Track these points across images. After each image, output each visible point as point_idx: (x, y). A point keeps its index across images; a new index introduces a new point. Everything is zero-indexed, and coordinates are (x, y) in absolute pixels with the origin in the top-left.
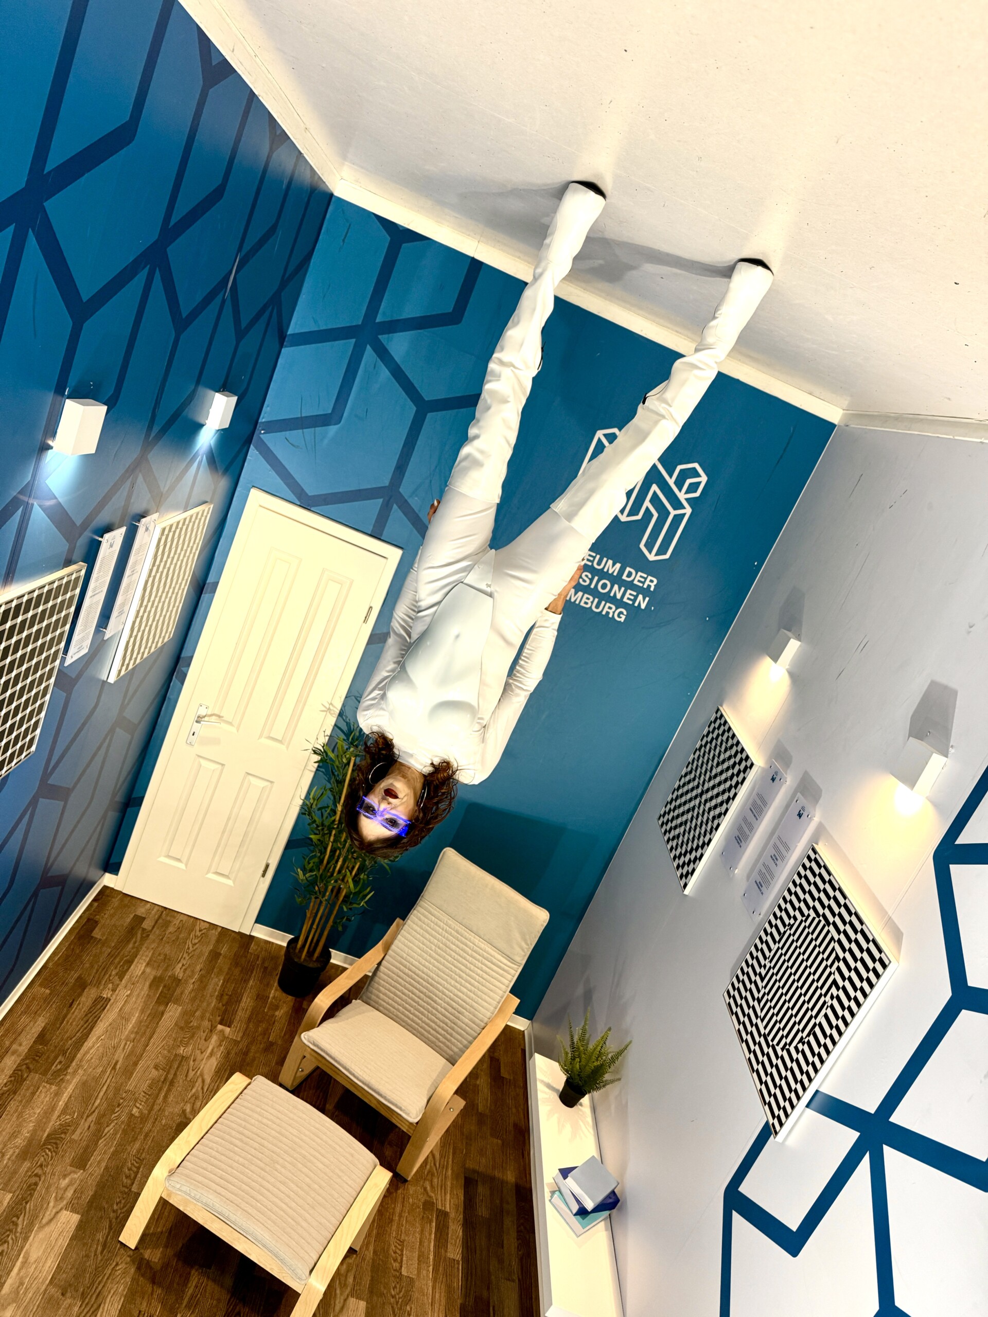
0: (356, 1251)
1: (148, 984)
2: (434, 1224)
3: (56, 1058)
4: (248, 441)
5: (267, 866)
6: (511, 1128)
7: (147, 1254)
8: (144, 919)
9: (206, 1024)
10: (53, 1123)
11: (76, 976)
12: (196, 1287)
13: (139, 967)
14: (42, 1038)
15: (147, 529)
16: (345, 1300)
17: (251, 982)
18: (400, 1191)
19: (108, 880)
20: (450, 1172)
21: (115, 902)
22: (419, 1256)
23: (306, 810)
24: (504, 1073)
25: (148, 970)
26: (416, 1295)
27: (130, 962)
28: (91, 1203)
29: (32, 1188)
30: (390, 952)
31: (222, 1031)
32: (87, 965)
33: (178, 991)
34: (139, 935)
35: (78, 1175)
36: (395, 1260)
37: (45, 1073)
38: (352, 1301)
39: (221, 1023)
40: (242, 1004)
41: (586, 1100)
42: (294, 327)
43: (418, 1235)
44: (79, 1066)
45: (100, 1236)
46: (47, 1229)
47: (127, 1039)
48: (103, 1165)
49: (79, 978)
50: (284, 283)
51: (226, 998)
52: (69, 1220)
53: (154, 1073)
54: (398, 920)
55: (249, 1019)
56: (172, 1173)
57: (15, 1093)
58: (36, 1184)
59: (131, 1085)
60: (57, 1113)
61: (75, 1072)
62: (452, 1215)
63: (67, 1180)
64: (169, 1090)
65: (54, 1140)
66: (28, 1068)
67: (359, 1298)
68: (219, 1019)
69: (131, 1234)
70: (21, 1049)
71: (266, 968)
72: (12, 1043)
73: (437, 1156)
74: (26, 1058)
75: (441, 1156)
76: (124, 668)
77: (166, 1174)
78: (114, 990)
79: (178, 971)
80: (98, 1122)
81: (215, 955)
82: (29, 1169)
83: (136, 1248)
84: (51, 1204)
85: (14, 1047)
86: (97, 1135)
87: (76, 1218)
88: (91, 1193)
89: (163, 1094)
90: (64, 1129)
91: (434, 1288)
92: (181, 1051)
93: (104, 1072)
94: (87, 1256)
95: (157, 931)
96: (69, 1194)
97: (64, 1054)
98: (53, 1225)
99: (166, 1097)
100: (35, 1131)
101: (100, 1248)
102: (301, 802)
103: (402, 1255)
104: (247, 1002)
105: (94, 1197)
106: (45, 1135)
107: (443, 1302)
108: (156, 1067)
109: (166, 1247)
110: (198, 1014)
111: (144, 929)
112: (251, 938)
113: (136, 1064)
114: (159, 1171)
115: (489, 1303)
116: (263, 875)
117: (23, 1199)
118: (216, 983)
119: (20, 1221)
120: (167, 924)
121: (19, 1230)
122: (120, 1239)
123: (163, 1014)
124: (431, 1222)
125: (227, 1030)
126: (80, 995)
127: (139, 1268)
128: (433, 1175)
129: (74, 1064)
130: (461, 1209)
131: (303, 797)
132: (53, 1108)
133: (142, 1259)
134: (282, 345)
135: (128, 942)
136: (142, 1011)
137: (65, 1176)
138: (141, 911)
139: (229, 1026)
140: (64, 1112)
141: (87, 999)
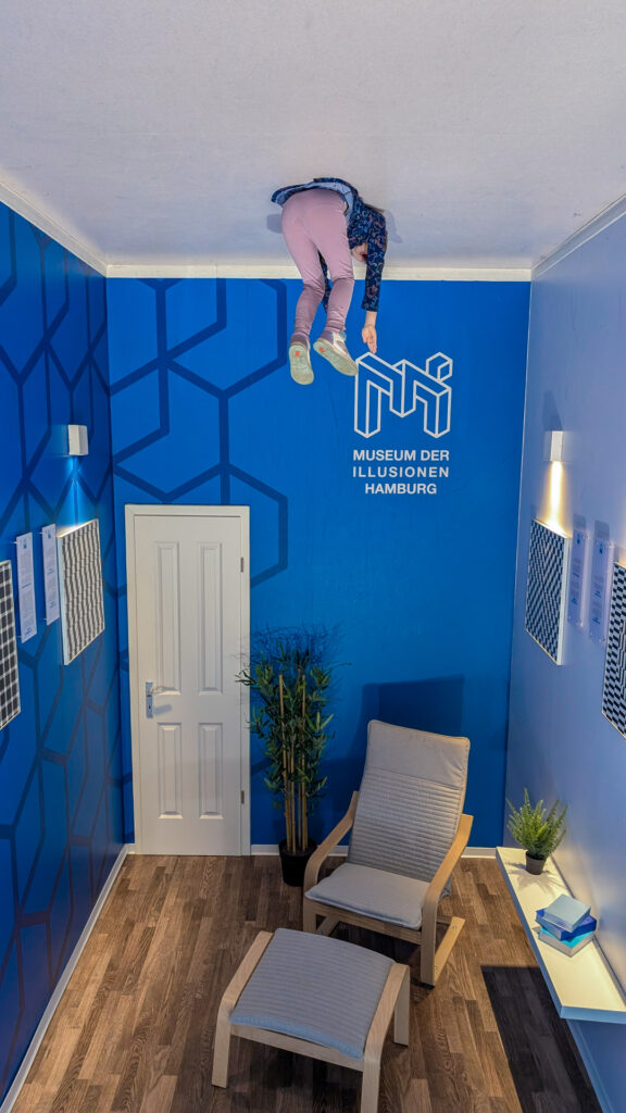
0: (406, 1046)
1: (181, 909)
2: (466, 1012)
3: (126, 977)
4: (110, 471)
5: (243, 793)
6: (510, 928)
7: (238, 1089)
8: (164, 868)
9: (235, 923)
10: (137, 1020)
11: (125, 919)
12: (283, 1102)
13: (170, 900)
14: (111, 966)
15: (50, 537)
16: (409, 1082)
17: (262, 887)
18: (430, 996)
19: (130, 849)
20: (468, 972)
21: (138, 863)
22: (461, 1037)
24: (492, 892)
25: (178, 900)
26: (467, 1064)
27: (163, 899)
28: (183, 1067)
29: (134, 1067)
30: (357, 818)
31: (249, 925)
32: (131, 910)
33: (206, 908)
34: (164, 879)
35: (167, 1049)
36: (442, 1044)
37: (121, 988)
38: (414, 1082)
39: (247, 919)
40: (260, 903)
43: (455, 1023)
44: (145, 978)
45: (197, 1086)
46: (154, 1091)
47: (177, 950)
48: (184, 1039)
49: (128, 919)
50: (91, 347)
51: (245, 902)
52: (169, 1082)
53: (205, 967)
54: (355, 792)
55: (269, 910)
56: (231, 1012)
57: (102, 1008)
58: (137, 1064)
59: (189, 979)
60: (138, 1013)
61: (143, 982)
62: (480, 1002)
63: (160, 1054)
64: (220, 976)
65: (141, 1031)
66: (107, 989)
67: (419, 1077)
68: (244, 917)
69: (220, 1076)
70: (98, 978)
71: (271, 874)
72: (90, 975)
73: (454, 964)
74: (103, 983)
75: (457, 963)
76: (73, 653)
77: (227, 1014)
78: (156, 921)
79: (202, 894)
80: (172, 1010)
81: (227, 877)
82: (128, 1055)
83: (228, 1087)
84: (153, 1073)
85: (92, 978)
86: (174, 1020)
87: (174, 1079)
88: (180, 1059)
89: (216, 979)
90: (147, 1022)
91: (481, 1056)
92: (221, 946)
93: (166, 976)
94: (191, 1102)
95: (177, 873)
96: (164, 1064)
97: (131, 971)
98: (158, 1087)
99: (219, 981)
100: (124, 1030)
101: (199, 1094)
102: (248, 725)
103: (446, 1039)
104: (263, 900)
105: (184, 1061)
106: (134, 1029)
107: (493, 1064)
108: (205, 962)
109: (251, 1080)
110: (226, 919)
111: (167, 875)
112: (252, 857)
113: (189, 964)
114: (222, 1016)
115: (532, 1057)
116: (243, 802)
117: (130, 1076)
118: (235, 894)
119: (132, 1091)
120: (183, 867)
121: (133, 1096)
122: (214, 1083)
123: (199, 926)
124: (463, 1010)
125: (253, 923)
126: (131, 931)
127: (234, 1099)
128: (454, 978)
129: (141, 977)
130: (487, 995)
131: (248, 720)
132: (134, 1011)
133: (235, 1093)
134: (109, 395)
135: (158, 886)
136: (183, 928)
137: (157, 1053)
138: (161, 863)
139: (254, 919)
140: (143, 1010)
141: (137, 932)
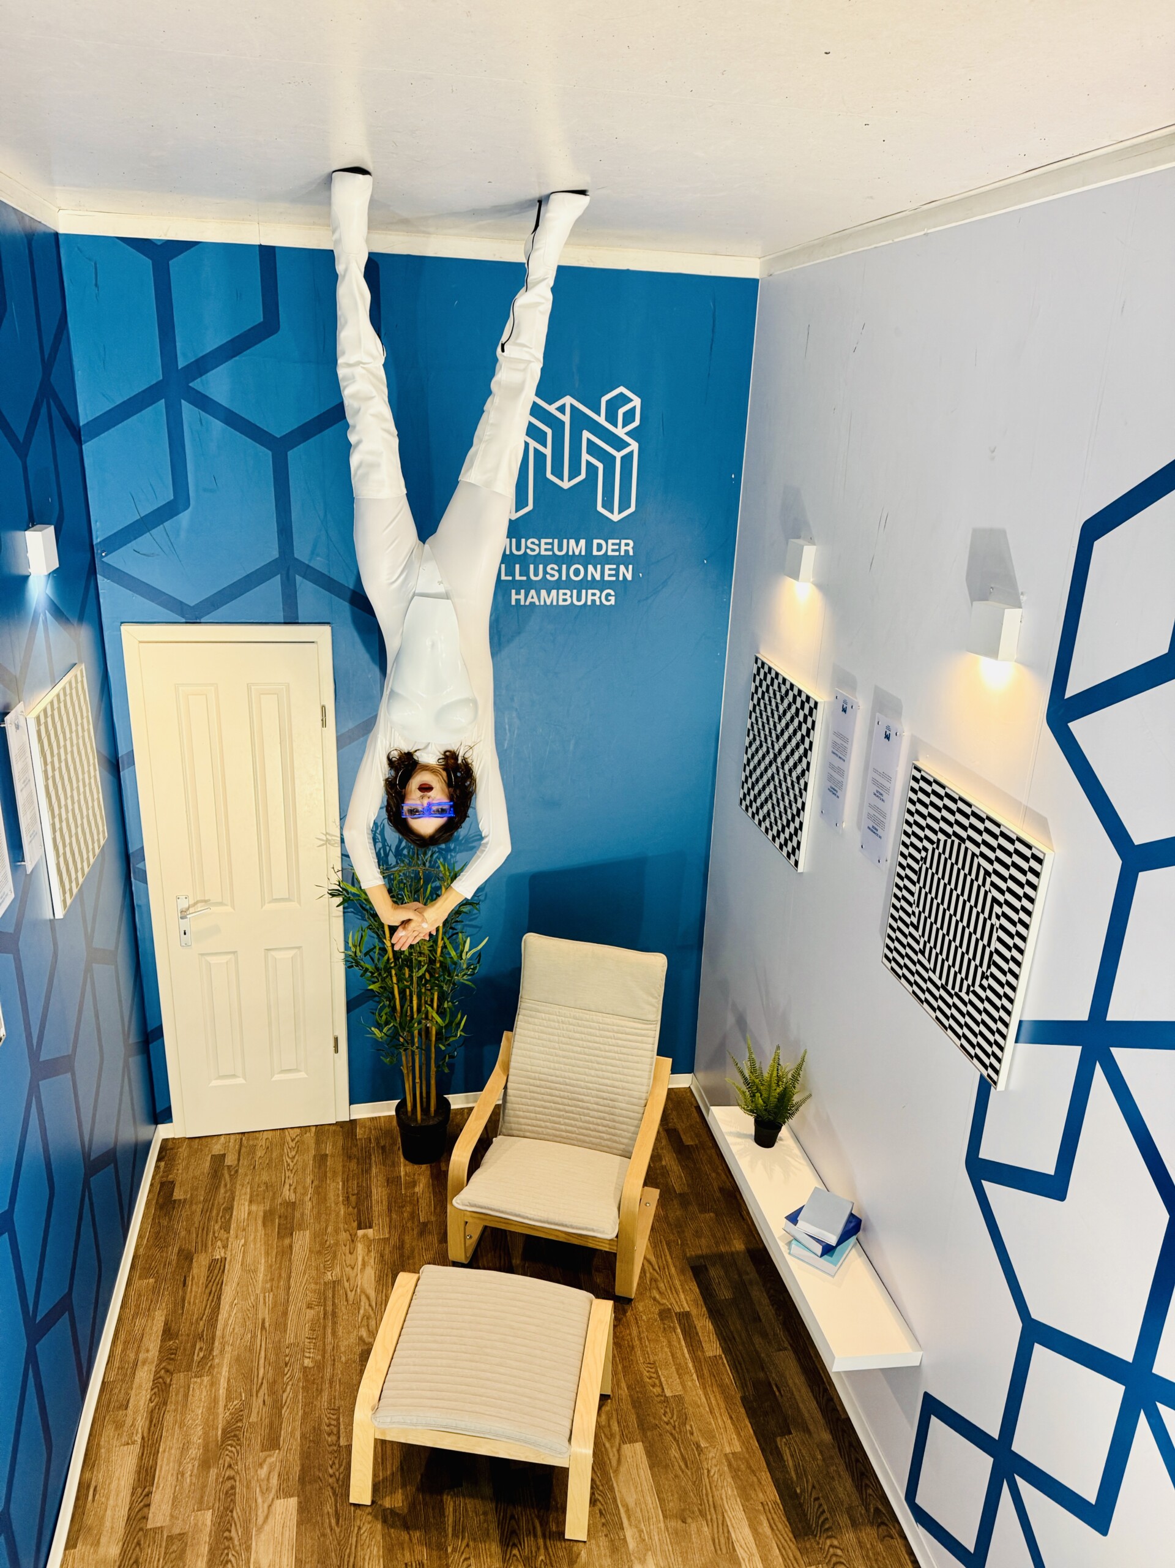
0: (609, 1396)
1: (260, 1222)
2: (679, 1330)
3: (194, 1346)
4: (92, 571)
5: (336, 1040)
6: (718, 1194)
7: (387, 1503)
8: (224, 1155)
9: (344, 1236)
10: (222, 1417)
11: (176, 1250)
12: (455, 1511)
13: (242, 1209)
14: (168, 1333)
15: (17, 727)
16: (619, 1451)
17: (374, 1170)
18: (629, 1314)
19: (164, 1131)
20: (673, 1270)
21: (183, 1151)
22: (677, 1370)
23: (351, 963)
24: (688, 1141)
25: (254, 1208)
26: (690, 1411)
27: (230, 1209)
28: (302, 1480)
29: (230, 1493)
30: (511, 1071)
31: (365, 1236)
32: (183, 1233)
33: (297, 1215)
34: (227, 1176)
35: (275, 1457)
36: (654, 1386)
37: (189, 1368)
38: (627, 1448)
39: (360, 1228)
40: (375, 1197)
41: (784, 1132)
42: (85, 415)
43: (667, 1350)
44: (223, 1345)
45: (329, 1508)
46: (267, 1528)
47: (264, 1291)
48: (298, 1434)
49: (180, 1251)
50: (47, 366)
51: (353, 1199)
52: (287, 1508)
53: (310, 1313)
54: (505, 1033)
55: (390, 1210)
56: (375, 1409)
57: (165, 1403)
58: (233, 1487)
59: (290, 1338)
60: (222, 1404)
61: (222, 1351)
62: (694, 1312)
63: (266, 1468)
64: (334, 1323)
65: (232, 1433)
66: (167, 1371)
67: (632, 1441)
68: (355, 1224)
69: (361, 1490)
70: (150, 1355)
71: (383, 1148)
72: (137, 1354)
73: (653, 1259)
74: (161, 1361)
75: (656, 1256)
76: (68, 895)
77: (370, 1413)
78: (225, 1247)
79: (287, 1194)
80: (272, 1392)
81: (321, 1159)
82: (218, 1475)
83: (373, 1502)
84: (260, 1500)
85: (142, 1356)
86: (277, 1407)
87: (293, 1502)
88: (297, 1469)
89: (329, 1331)
90: (237, 1417)
91: (706, 1395)
92: (329, 1276)
93: (254, 1337)
94: (324, 1535)
95: (244, 1162)
96: (274, 1481)
97: (201, 1337)
98: (270, 1521)
99: (334, 1333)
100: (206, 1434)
101: (333, 1521)
102: (342, 956)
103: (658, 1377)
104: (379, 1193)
105: (304, 1470)
106: (220, 1433)
107: (722, 1405)
108: (309, 1306)
109: (404, 1486)
110: (330, 1229)
111: (229, 1167)
112: (353, 1122)
113: (285, 1313)
114: (362, 1413)
115: (770, 1384)
116: (336, 1051)
117: (226, 1509)
118: (335, 1188)
119: (233, 1534)
120: (253, 1149)
121: (236, 1542)
122: (351, 1501)
123: (291, 1247)
124: (674, 1329)
125: (370, 1232)
126: (190, 1268)
127: (385, 1521)
128: (656, 1281)
129: (217, 1344)
130: (701, 1302)
131: (342, 949)
132: (215, 1400)
133: (385, 1510)
134: (80, 443)
135: (217, 1188)
136: (267, 1254)
137: (261, 1465)
138: (217, 1148)
139: (370, 1227)
140: (229, 1398)
141: (200, 1267)
